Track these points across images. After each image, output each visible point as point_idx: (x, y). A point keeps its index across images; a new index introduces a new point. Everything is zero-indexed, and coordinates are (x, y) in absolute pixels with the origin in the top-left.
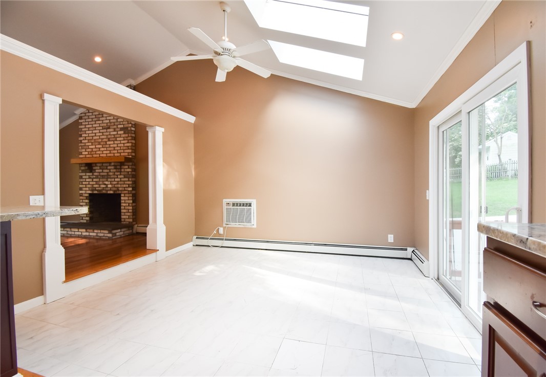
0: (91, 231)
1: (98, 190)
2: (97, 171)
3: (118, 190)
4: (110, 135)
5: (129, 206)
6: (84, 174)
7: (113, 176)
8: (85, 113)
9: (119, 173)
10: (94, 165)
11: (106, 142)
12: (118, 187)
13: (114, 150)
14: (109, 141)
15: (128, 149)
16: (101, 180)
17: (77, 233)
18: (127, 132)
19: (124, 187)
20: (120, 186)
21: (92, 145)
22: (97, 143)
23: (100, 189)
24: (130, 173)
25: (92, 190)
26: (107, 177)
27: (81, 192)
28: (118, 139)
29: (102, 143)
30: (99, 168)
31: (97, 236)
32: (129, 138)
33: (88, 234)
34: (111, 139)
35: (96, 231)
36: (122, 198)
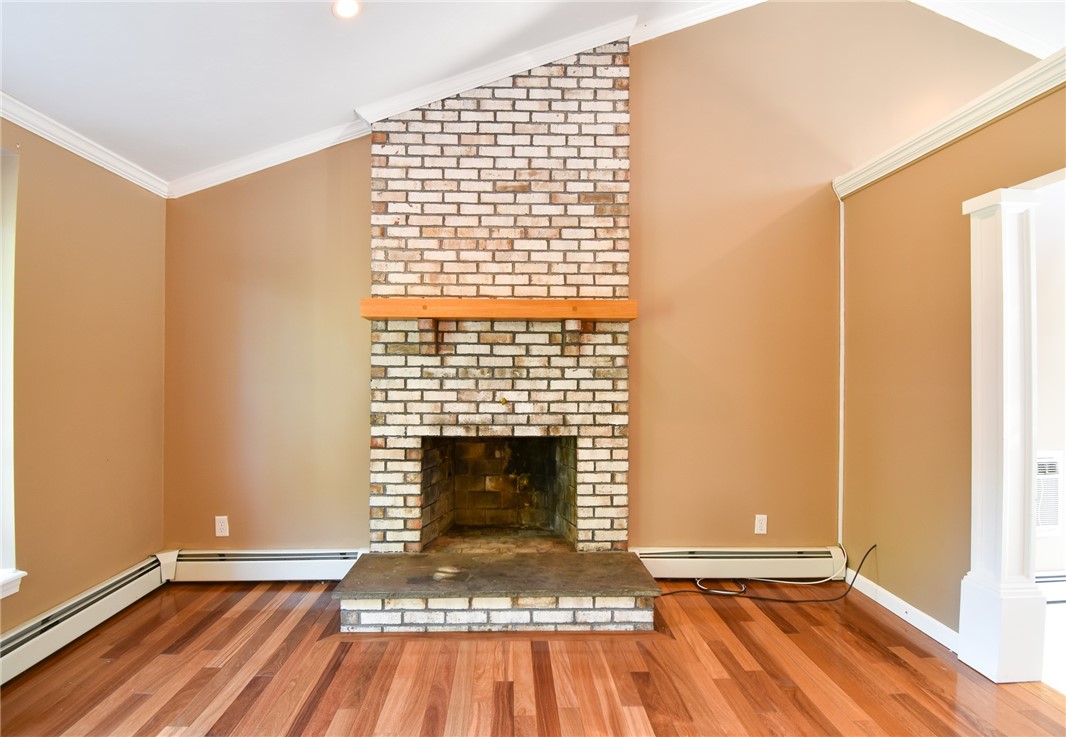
0: (544, 601)
1: (466, 426)
2: (461, 349)
3: (565, 424)
4: (530, 215)
5: (613, 481)
6: (400, 360)
7: (542, 373)
8: (406, 122)
9: (571, 362)
10: (453, 326)
11: (511, 241)
12: (564, 414)
13: (549, 273)
14: (525, 236)
15: (615, 273)
16: (483, 384)
17: (465, 618)
18: (608, 209)
19: (594, 414)
20: (572, 408)
21: (441, 248)
22: (463, 244)
23: (477, 419)
24: (620, 362)
25: (442, 426)
26: (516, 372)
27: (376, 431)
28: (566, 233)
29: (491, 245)
30: (474, 338)
31: (574, 623)
32: (619, 234)
33: (524, 617)
34: (533, 233)
35: (567, 602)
36: (582, 454)
